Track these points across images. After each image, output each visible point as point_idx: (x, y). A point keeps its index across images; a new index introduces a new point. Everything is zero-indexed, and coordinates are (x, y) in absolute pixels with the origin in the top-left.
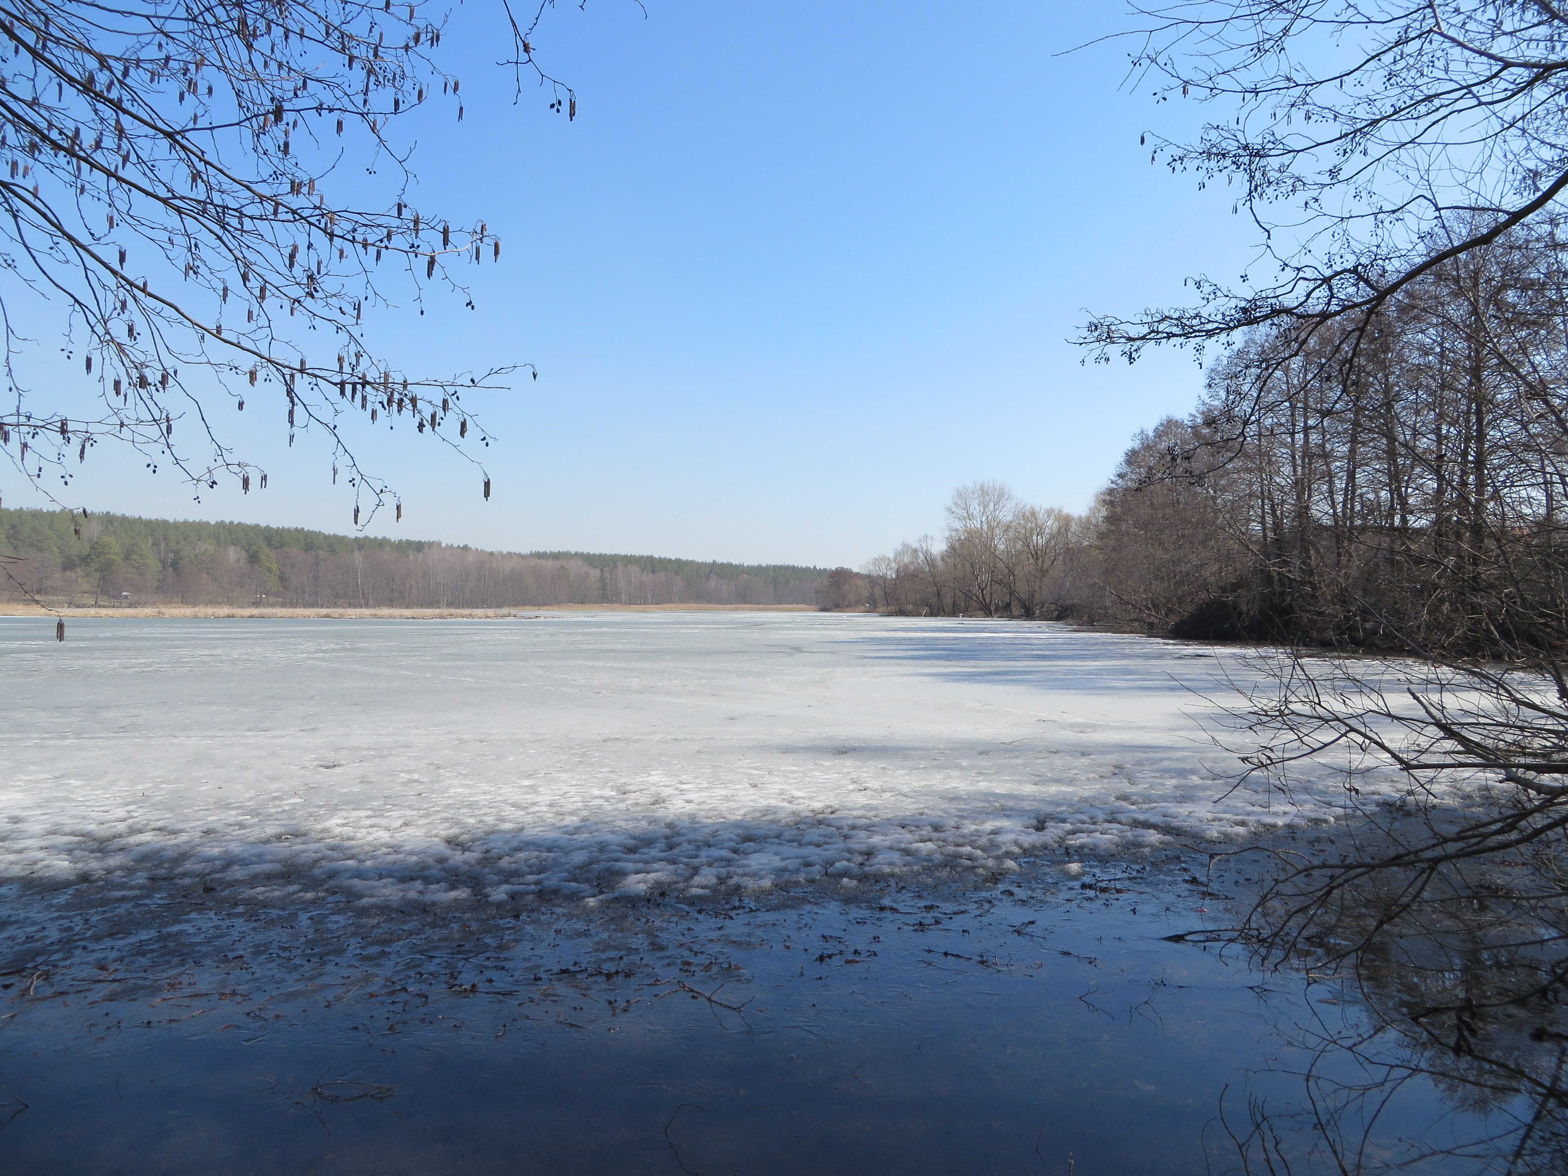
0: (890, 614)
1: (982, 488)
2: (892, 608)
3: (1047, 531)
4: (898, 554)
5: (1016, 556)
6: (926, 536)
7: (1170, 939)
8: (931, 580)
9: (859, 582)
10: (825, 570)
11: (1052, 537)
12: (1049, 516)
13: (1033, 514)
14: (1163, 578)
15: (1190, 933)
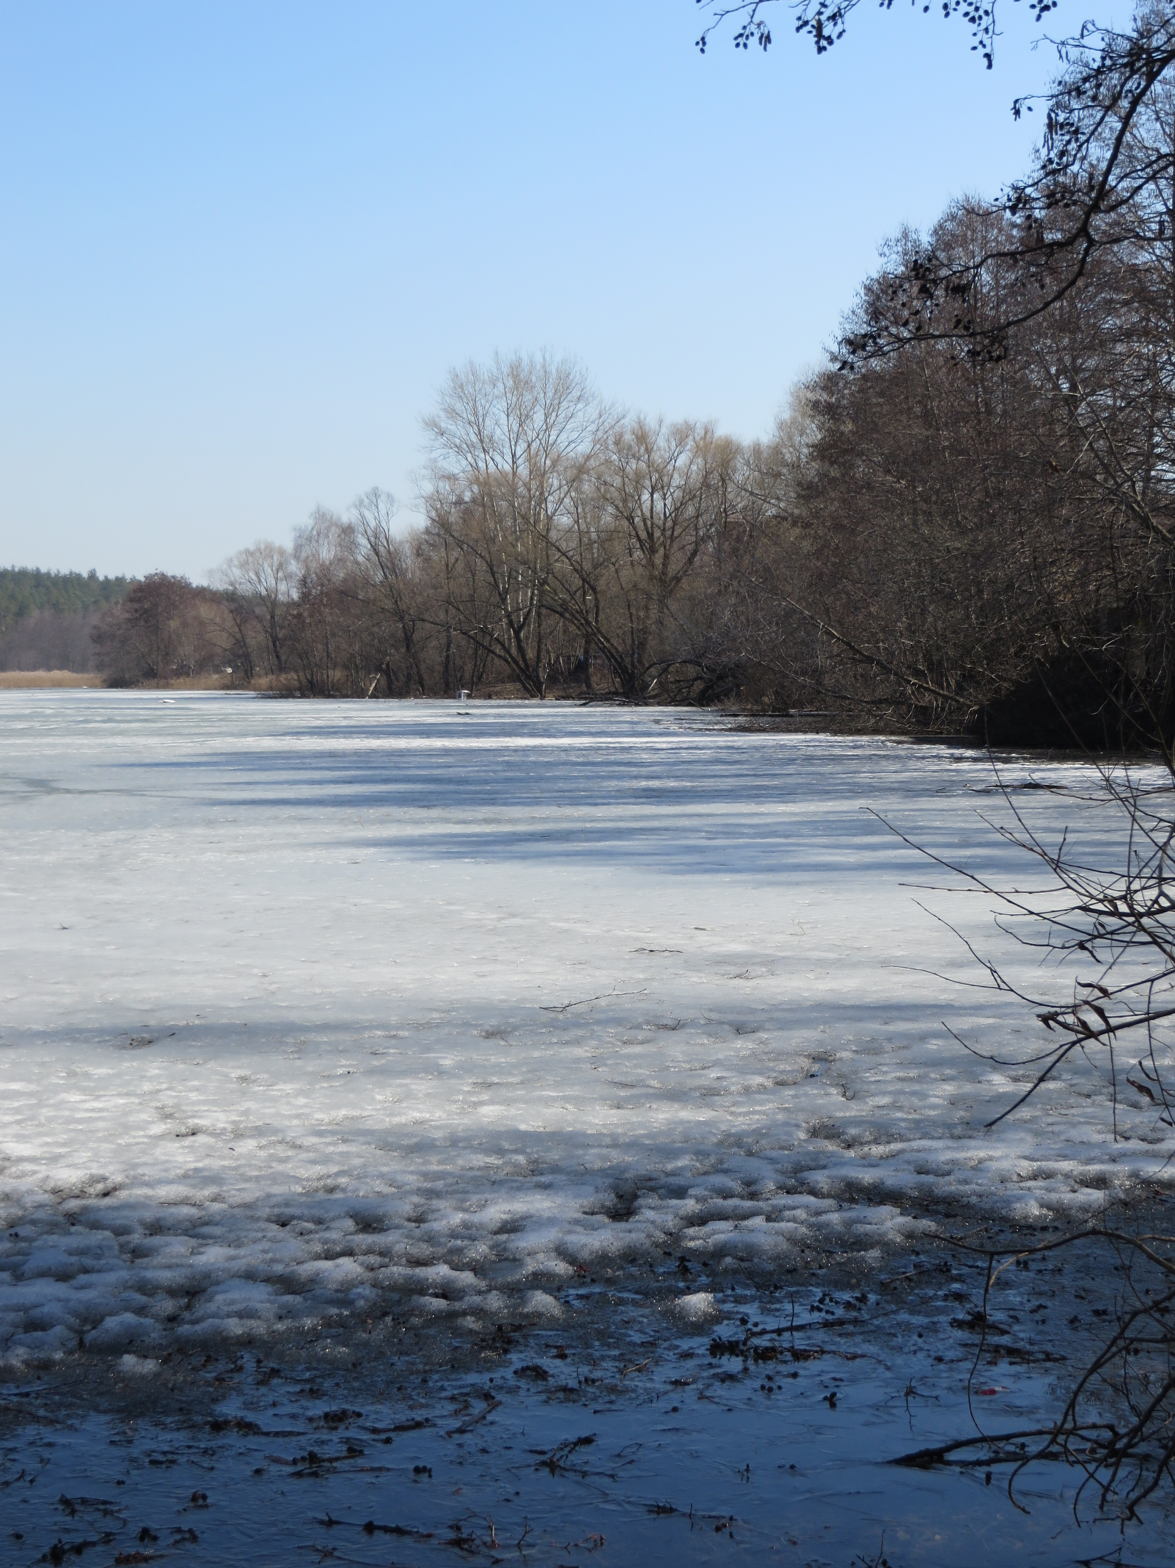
0: (286, 693)
1: (515, 372)
2: (290, 678)
3: (677, 480)
4: (305, 540)
5: (602, 543)
6: (375, 493)
7: (909, 1461)
8: (388, 604)
9: (205, 611)
10: (120, 581)
11: (689, 495)
12: (681, 442)
13: (642, 437)
14: (951, 596)
15: (958, 1445)
